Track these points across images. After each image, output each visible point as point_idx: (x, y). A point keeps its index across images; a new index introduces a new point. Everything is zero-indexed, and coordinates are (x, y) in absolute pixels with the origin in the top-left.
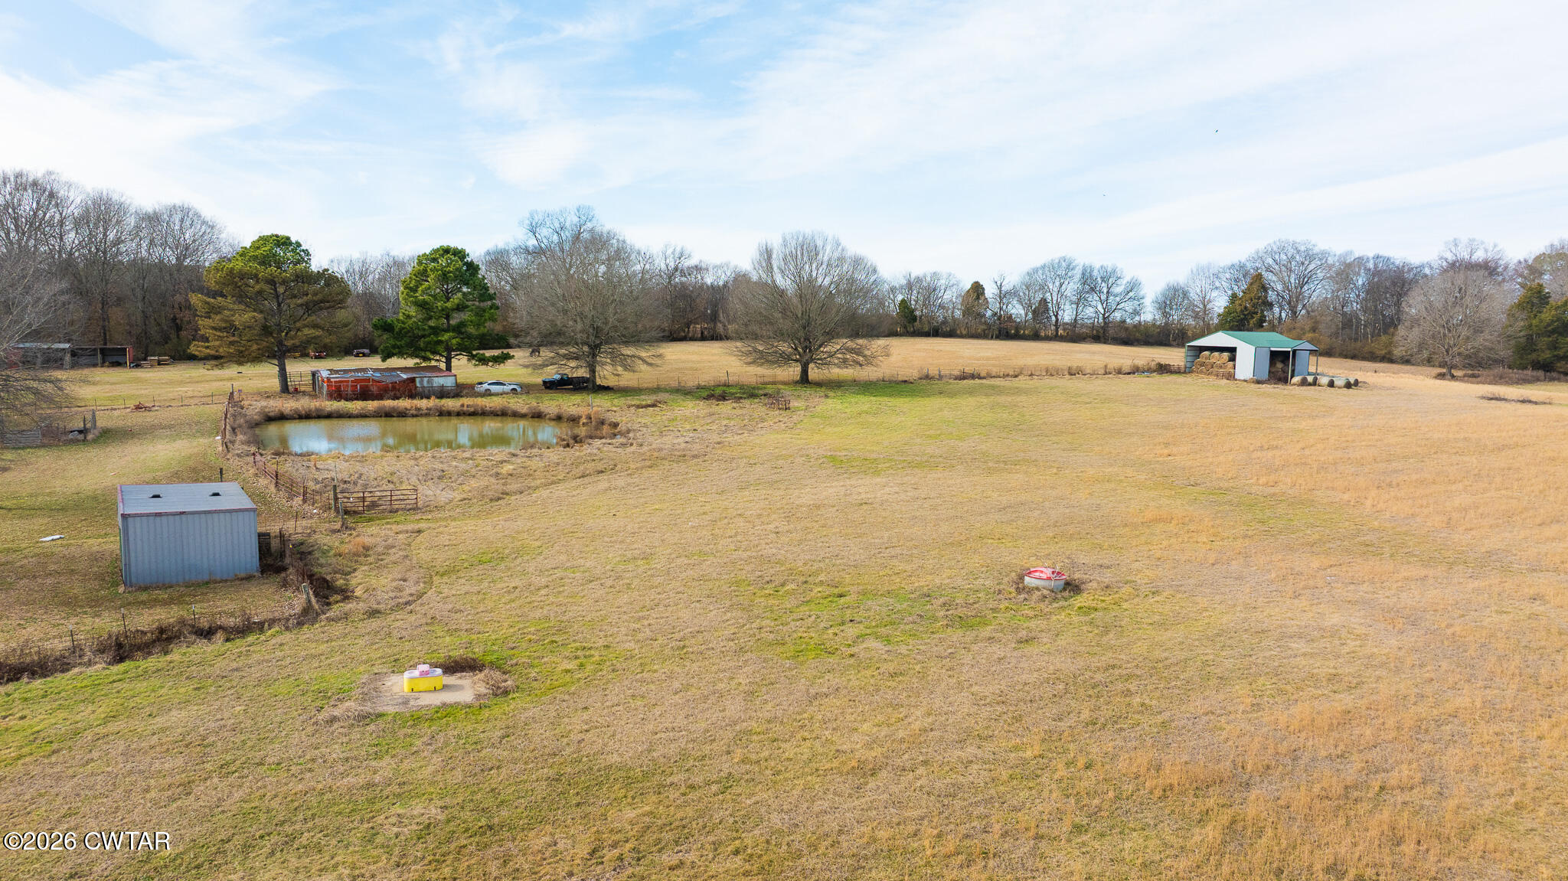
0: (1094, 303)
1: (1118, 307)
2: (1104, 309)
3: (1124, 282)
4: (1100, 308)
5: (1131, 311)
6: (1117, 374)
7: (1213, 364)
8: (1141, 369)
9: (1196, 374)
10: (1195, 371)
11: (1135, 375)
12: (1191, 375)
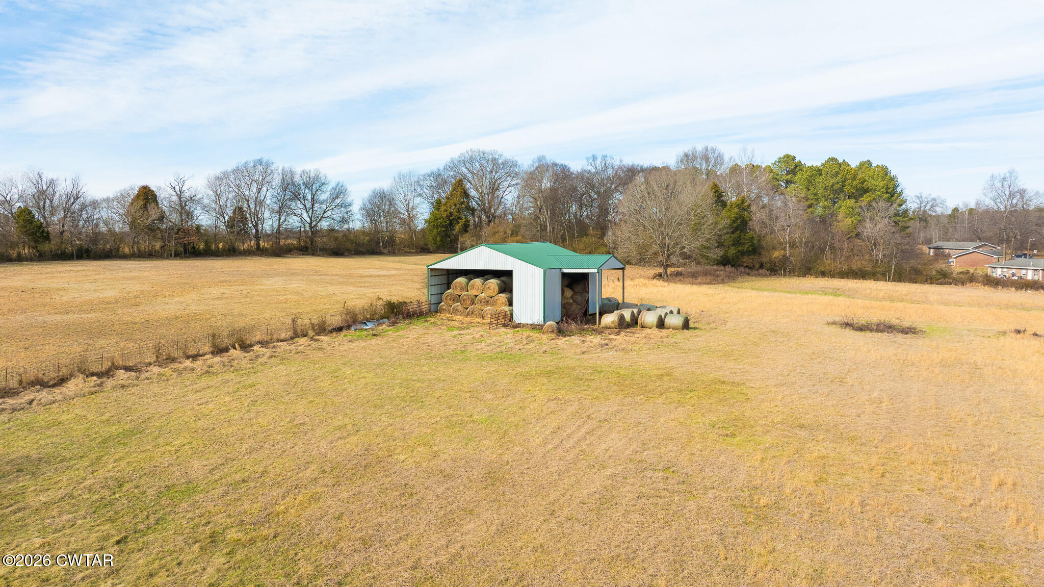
0: (298, 212)
1: (326, 215)
2: (311, 219)
3: (329, 188)
4: (305, 216)
5: (339, 219)
6: (318, 334)
7: (474, 297)
8: (360, 317)
9: (448, 315)
10: (445, 310)
11: (350, 331)
12: (441, 317)
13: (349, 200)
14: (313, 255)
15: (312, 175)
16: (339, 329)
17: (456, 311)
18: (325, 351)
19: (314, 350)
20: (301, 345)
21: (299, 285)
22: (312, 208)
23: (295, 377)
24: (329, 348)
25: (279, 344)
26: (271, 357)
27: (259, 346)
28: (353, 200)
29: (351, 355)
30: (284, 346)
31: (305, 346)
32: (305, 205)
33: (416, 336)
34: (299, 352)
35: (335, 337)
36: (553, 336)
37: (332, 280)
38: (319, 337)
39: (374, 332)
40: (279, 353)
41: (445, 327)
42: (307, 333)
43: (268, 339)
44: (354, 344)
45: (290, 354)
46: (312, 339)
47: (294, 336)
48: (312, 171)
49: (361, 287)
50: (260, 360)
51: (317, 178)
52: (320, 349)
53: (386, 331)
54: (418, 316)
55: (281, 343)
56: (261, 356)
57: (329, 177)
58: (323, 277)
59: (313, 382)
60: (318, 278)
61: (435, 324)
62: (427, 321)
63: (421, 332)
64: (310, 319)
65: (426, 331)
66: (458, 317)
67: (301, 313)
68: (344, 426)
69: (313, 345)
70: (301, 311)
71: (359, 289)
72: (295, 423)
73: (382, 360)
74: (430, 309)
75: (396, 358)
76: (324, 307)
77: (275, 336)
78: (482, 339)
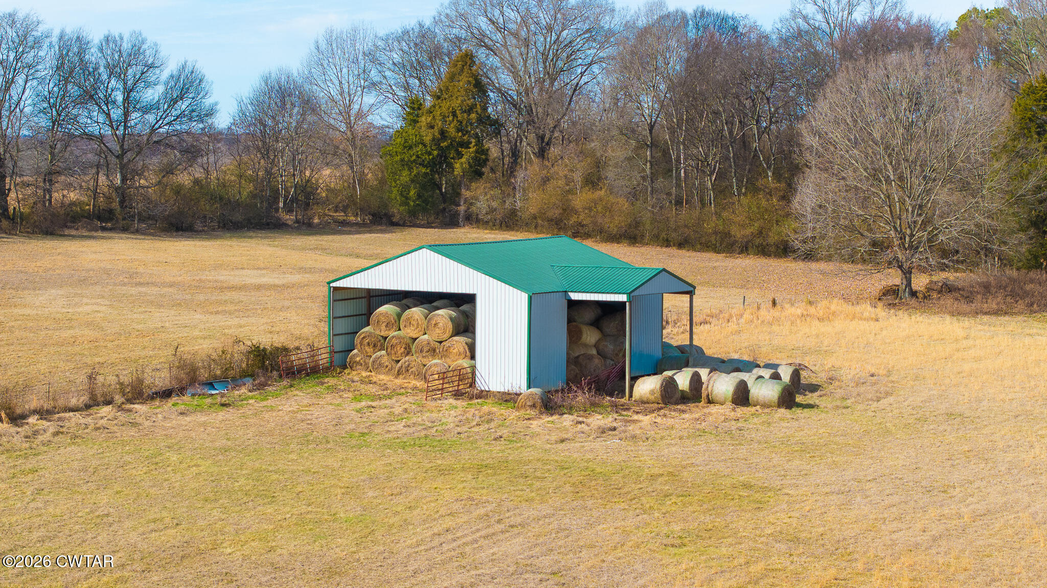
6: (130, 401)
7: (409, 341)
8: (204, 375)
9: (364, 374)
10: (359, 363)
11: (185, 398)
12: (350, 377)
13: (208, 102)
14: (125, 230)
15: (126, 46)
16: (166, 394)
17: (378, 366)
18: (141, 427)
19: (123, 425)
20: (102, 418)
21: (96, 308)
22: (125, 122)
23: (95, 463)
24: (147, 423)
25: (67, 415)
26: (56, 434)
27: (37, 417)
28: (216, 104)
29: (181, 435)
30: (75, 418)
31: (109, 420)
32: (108, 115)
33: (295, 408)
34: (99, 428)
35: (159, 407)
36: (532, 413)
37: (161, 295)
38: (132, 406)
39: (224, 399)
40: (68, 428)
41: (350, 395)
42: (112, 398)
43: (50, 407)
44: (188, 419)
45: (86, 431)
46: (120, 408)
47: (91, 403)
48: (126, 37)
49: (217, 313)
50: (40, 438)
51: (136, 51)
52: (134, 424)
53: (246, 399)
54: (308, 375)
55: (71, 414)
56: (42, 432)
57: (163, 53)
58: (143, 289)
59: (121, 470)
60: (134, 291)
61: (334, 389)
62: (322, 384)
63: (305, 402)
64: (117, 376)
65: (314, 401)
66: (382, 377)
67: (101, 364)
68: (162, 519)
69: (121, 418)
70: (101, 360)
71: (212, 318)
72: (97, 514)
73: (229, 443)
74: (331, 362)
75: (250, 442)
76: (143, 353)
77: (61, 403)
78: (406, 415)
